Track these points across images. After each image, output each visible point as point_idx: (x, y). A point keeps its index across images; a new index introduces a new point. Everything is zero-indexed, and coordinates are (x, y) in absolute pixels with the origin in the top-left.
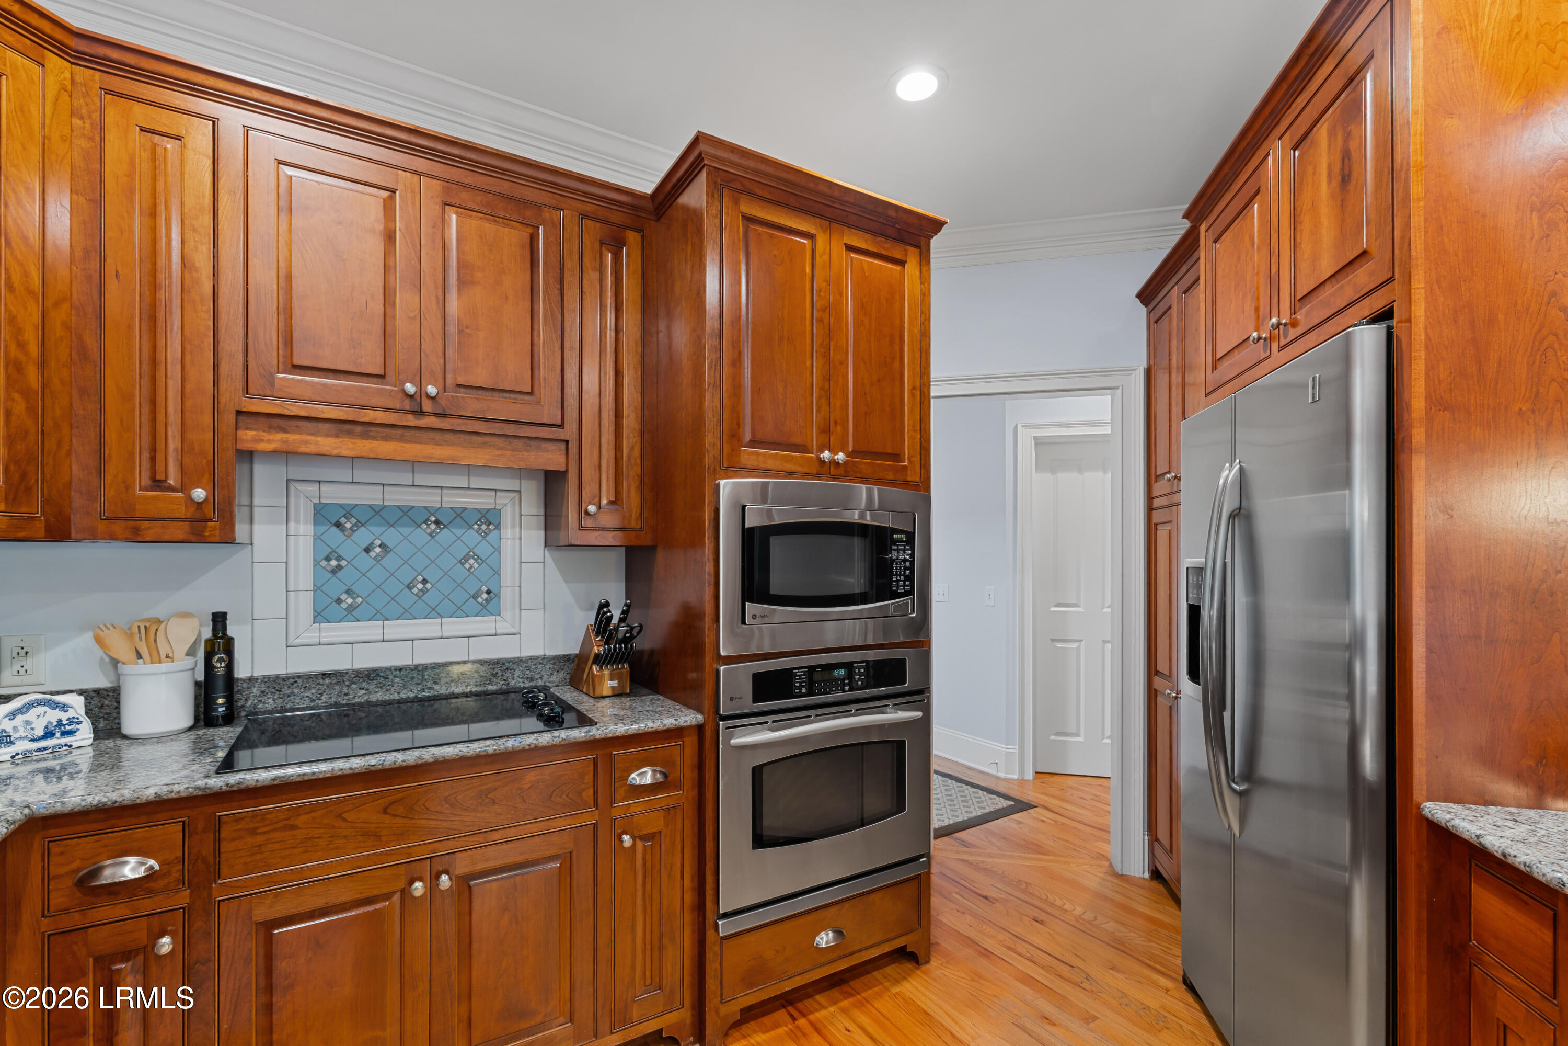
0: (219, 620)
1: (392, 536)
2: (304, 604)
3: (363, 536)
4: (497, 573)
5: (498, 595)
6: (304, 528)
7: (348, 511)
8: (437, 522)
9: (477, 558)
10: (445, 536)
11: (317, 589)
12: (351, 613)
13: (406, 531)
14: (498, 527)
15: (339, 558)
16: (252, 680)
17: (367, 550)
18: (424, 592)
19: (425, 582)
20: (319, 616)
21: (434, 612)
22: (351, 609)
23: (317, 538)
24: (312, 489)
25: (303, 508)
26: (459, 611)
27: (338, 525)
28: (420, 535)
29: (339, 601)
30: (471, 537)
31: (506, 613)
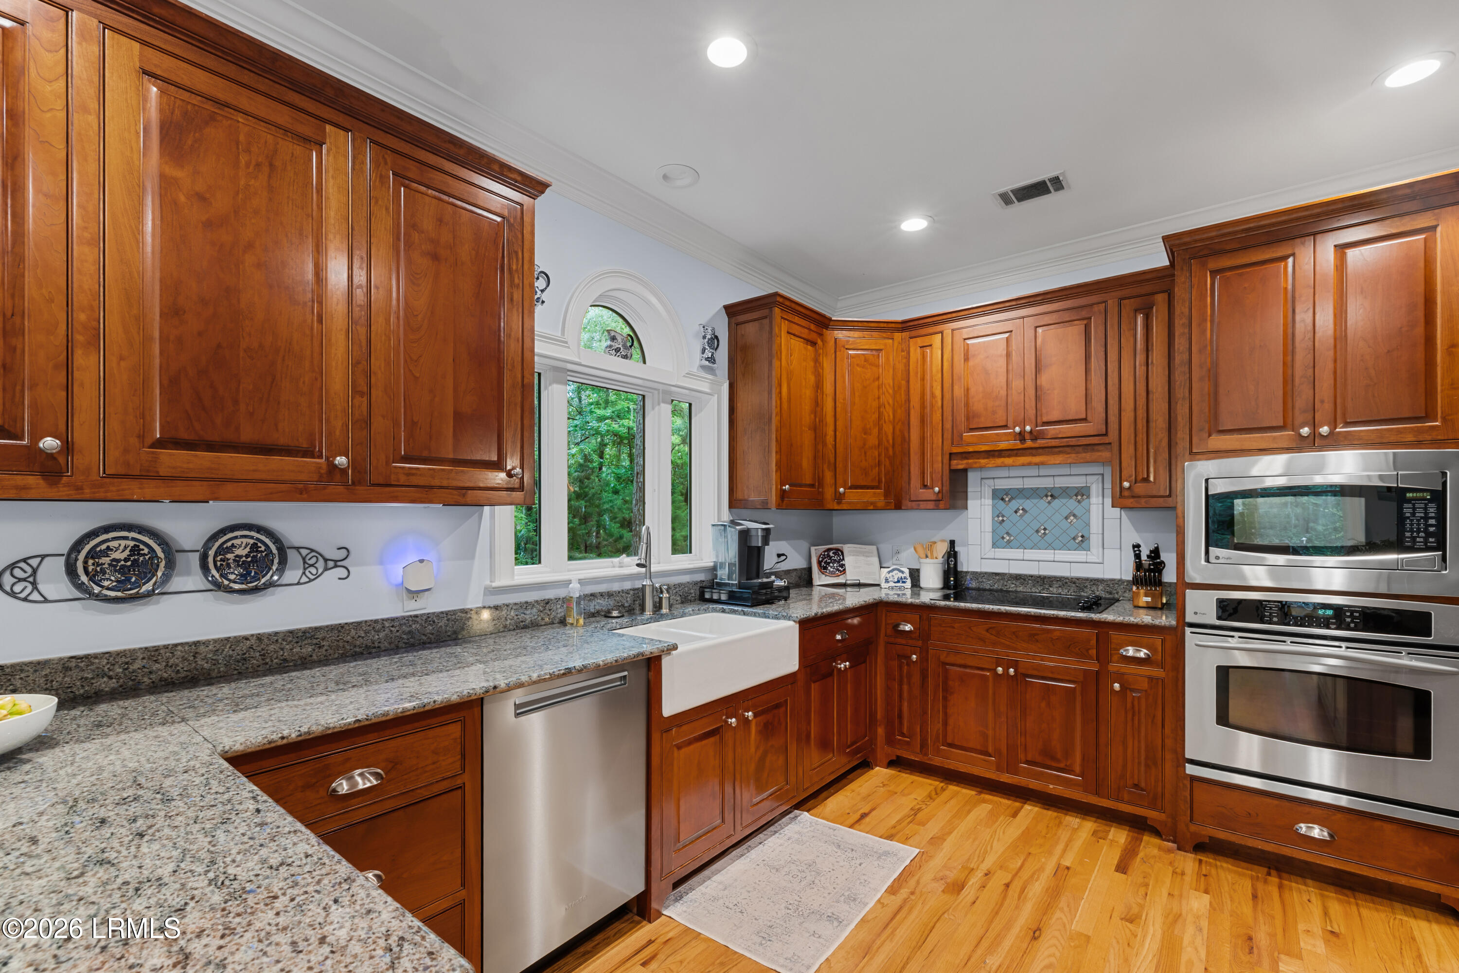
0: (952, 543)
1: (1028, 504)
2: (988, 538)
3: (1014, 504)
4: (1088, 525)
5: (1089, 539)
6: (988, 502)
7: (1007, 492)
8: (1052, 496)
9: (1074, 516)
10: (1056, 503)
11: (994, 531)
12: (1008, 545)
13: (1035, 501)
14: (1088, 497)
15: (1003, 516)
16: (967, 572)
17: (1016, 512)
18: (1044, 534)
19: (1045, 529)
20: (995, 545)
21: (1050, 546)
22: (1009, 542)
23: (994, 506)
24: (991, 482)
25: (988, 492)
26: (1064, 547)
27: (1002, 499)
28: (1043, 503)
29: (1003, 538)
30: (1071, 504)
31: (1094, 550)
